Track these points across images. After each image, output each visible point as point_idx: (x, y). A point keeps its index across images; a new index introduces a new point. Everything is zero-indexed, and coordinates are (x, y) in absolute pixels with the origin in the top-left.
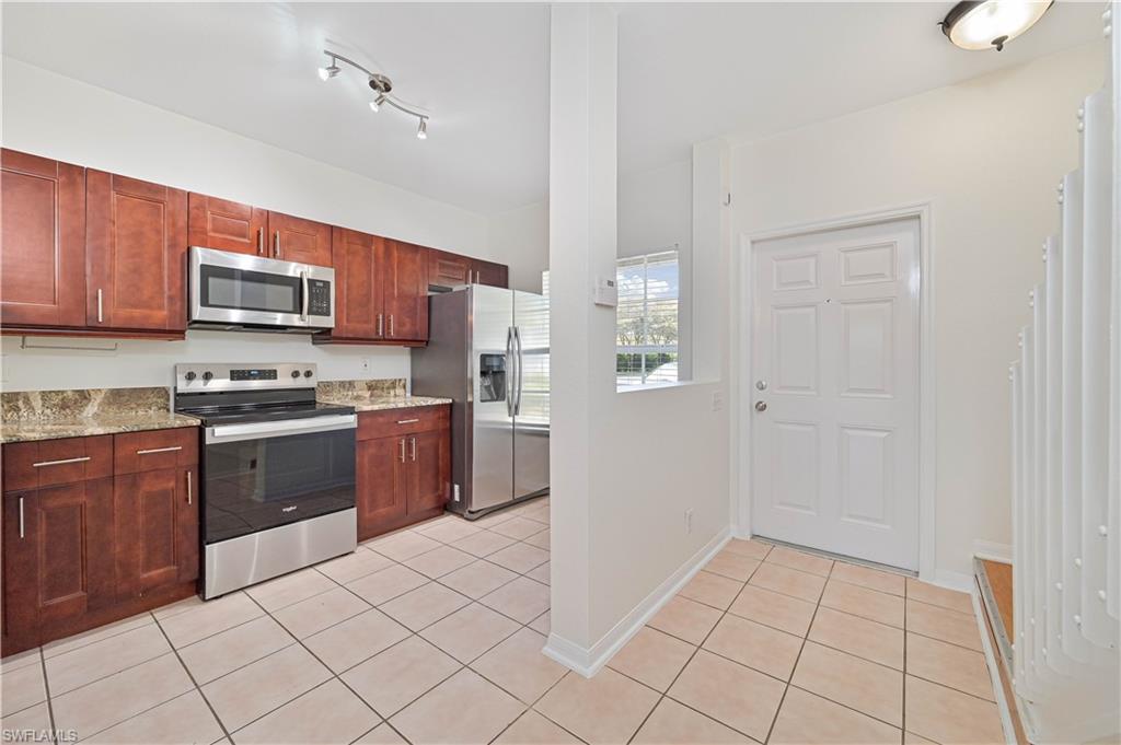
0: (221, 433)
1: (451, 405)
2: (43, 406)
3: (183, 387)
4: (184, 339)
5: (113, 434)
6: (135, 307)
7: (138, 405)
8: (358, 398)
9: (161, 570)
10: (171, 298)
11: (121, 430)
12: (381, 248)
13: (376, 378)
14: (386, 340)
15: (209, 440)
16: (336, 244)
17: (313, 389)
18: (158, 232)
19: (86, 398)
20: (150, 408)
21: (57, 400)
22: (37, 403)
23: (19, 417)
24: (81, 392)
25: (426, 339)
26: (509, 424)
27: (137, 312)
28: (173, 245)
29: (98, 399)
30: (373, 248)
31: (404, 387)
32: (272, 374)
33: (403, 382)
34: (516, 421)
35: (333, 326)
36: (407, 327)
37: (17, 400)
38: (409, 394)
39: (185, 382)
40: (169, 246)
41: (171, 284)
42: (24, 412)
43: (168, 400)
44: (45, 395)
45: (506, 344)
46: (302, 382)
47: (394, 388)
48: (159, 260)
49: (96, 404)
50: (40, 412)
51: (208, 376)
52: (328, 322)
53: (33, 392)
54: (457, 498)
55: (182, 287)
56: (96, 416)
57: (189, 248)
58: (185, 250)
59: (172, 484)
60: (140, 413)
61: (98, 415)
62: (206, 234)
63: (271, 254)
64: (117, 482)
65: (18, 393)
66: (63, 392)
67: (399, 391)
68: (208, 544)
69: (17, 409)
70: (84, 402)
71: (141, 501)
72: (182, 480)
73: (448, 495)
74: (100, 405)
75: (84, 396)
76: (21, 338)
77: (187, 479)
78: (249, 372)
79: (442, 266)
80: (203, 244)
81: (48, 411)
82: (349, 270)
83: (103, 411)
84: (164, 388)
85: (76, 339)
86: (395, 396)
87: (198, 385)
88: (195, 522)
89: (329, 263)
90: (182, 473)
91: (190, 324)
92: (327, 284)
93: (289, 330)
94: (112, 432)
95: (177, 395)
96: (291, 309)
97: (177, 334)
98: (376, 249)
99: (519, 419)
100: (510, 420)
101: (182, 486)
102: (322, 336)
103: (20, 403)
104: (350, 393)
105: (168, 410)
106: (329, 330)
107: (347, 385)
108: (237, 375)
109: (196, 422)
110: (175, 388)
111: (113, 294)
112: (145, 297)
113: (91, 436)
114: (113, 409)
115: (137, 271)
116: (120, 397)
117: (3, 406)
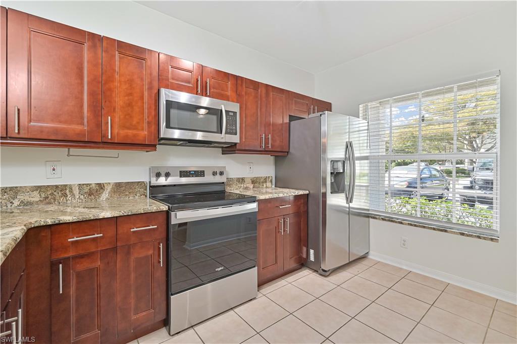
0: (181, 216)
1: (308, 194)
2: (80, 193)
3: (154, 182)
4: (156, 150)
5: (117, 217)
6: (129, 128)
8: (246, 188)
9: (144, 313)
10: (149, 123)
11: (121, 214)
12: (264, 91)
13: (256, 176)
14: (265, 152)
15: (174, 221)
16: (239, 88)
17: (223, 183)
18: (142, 79)
19: (102, 188)
20: (136, 195)
21: (86, 190)
22: (76, 191)
23: (67, 201)
24: (99, 185)
25: (287, 151)
26: (346, 207)
27: (130, 132)
28: (150, 88)
29: (108, 189)
30: (259, 90)
31: (271, 181)
32: (202, 174)
33: (270, 178)
34: (350, 206)
35: (239, 142)
36: (277, 143)
37: (66, 189)
38: (273, 186)
39: (155, 179)
40: (148, 88)
41: (149, 113)
42: (69, 198)
43: (146, 189)
45: (344, 153)
46: (218, 179)
47: (266, 182)
48: (142, 98)
49: (107, 192)
50: (78, 197)
51: (167, 175)
52: (235, 139)
53: (74, 185)
54: (312, 258)
55: (155, 116)
56: (108, 199)
57: (159, 90)
58: (156, 91)
59: (151, 252)
60: (131, 198)
61: (109, 199)
62: (168, 80)
63: (204, 93)
64: (118, 252)
65: (66, 186)
66: (90, 184)
67: (269, 184)
68: (172, 295)
69: (65, 195)
70: (101, 191)
71: (132, 264)
72: (157, 248)
73: (304, 256)
74: (109, 193)
75: (101, 186)
76: (67, 149)
77: (159, 248)
79: (296, 103)
80: (167, 87)
81: (82, 197)
82: (246, 105)
83: (111, 196)
84: (143, 182)
86: (266, 187)
87: (162, 181)
88: (164, 278)
89: (235, 100)
90: (156, 243)
91: (159, 141)
92: (235, 113)
94: (116, 215)
95: (151, 187)
96: (215, 131)
97: (151, 147)
98: (261, 92)
99: (352, 205)
100: (347, 205)
101: (156, 252)
102: (229, 149)
103: (67, 191)
104: (242, 185)
105: (146, 196)
106: (236, 144)
107: (241, 181)
108: (184, 174)
109: (164, 207)
110: (150, 182)
111: (117, 120)
112: (134, 123)
113: (104, 219)
114: (116, 196)
115: (130, 105)
116: (120, 188)
117: (58, 195)
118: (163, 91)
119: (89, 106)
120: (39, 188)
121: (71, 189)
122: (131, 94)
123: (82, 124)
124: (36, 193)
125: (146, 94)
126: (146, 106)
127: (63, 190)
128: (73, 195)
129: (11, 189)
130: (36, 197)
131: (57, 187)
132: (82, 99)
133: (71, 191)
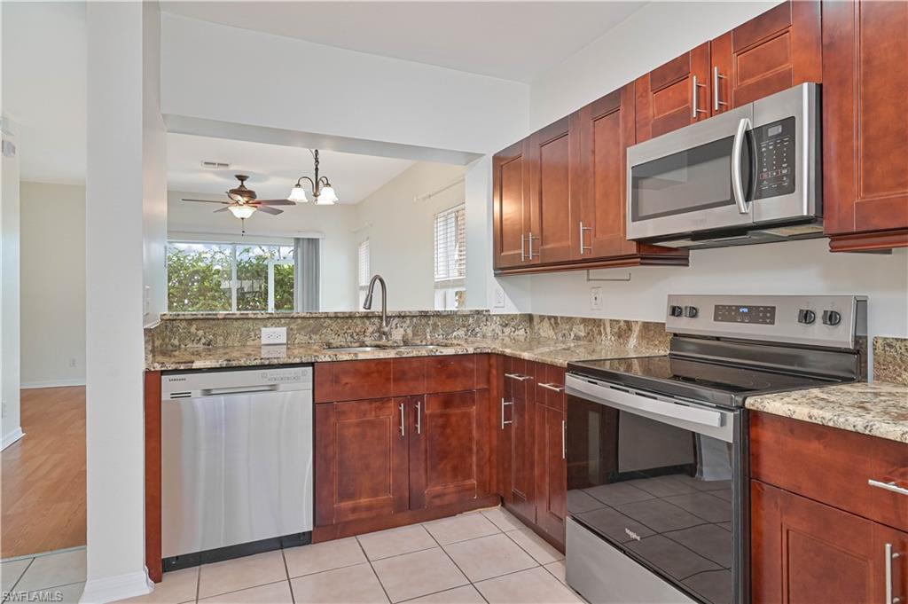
2: (611, 333)
4: (688, 265)
6: (605, 233)
19: (630, 329)
21: (616, 328)
22: (608, 330)
24: (627, 322)
29: (636, 329)
39: (672, 319)
42: (603, 337)
44: (612, 322)
49: (635, 336)
53: (607, 320)
61: (636, 347)
65: (600, 320)
66: (619, 322)
69: (601, 334)
75: (629, 326)
78: (738, 309)
80: (647, 137)
81: (613, 338)
92: (788, 123)
108: (719, 312)
116: (647, 331)
117: (596, 331)
119: (572, 211)
121: (604, 325)
122: (606, 177)
124: (582, 327)
125: (621, 168)
126: (622, 187)
127: (598, 325)
128: (606, 334)
129: (571, 319)
130: (582, 331)
131: (595, 321)
132: (568, 208)
133: (604, 329)
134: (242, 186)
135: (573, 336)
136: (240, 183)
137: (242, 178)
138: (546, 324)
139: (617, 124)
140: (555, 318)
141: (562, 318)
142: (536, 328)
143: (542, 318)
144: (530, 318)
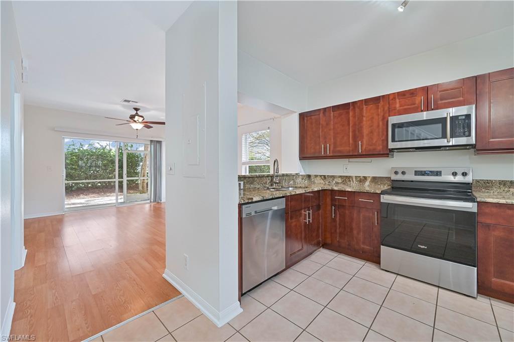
2: (356, 181)
3: (394, 177)
6: (371, 145)
7: (381, 183)
10: (382, 141)
15: (382, 201)
17: (469, 183)
18: (378, 115)
21: (359, 179)
22: (354, 179)
24: (364, 177)
27: (372, 148)
29: (369, 180)
32: (438, 173)
35: (474, 143)
37: (350, 178)
39: (394, 175)
40: (382, 120)
41: (383, 135)
44: (356, 177)
46: (459, 179)
48: (378, 126)
51: (403, 173)
52: (471, 141)
53: (353, 176)
57: (388, 119)
58: (386, 120)
62: (396, 110)
63: (429, 108)
64: (355, 209)
65: (350, 176)
66: (360, 177)
69: (350, 181)
70: (365, 180)
75: (365, 178)
77: (375, 215)
78: (425, 171)
80: (395, 114)
83: (370, 184)
84: (389, 177)
85: (361, 159)
87: (400, 177)
91: (388, 151)
92: (468, 116)
93: (442, 149)
95: (392, 180)
96: (440, 137)
97: (385, 155)
108: (417, 173)
109: (379, 192)
111: (365, 142)
112: (374, 141)
113: (348, 191)
114: (373, 184)
115: (372, 132)
116: (375, 180)
117: (347, 180)
118: (390, 118)
119: (352, 137)
120: (340, 177)
121: (352, 178)
122: (372, 126)
123: (350, 147)
124: (340, 179)
125: (381, 123)
126: (381, 130)
127: (348, 178)
128: (353, 181)
129: (333, 176)
130: (340, 180)
131: (347, 176)
132: (349, 135)
133: (352, 179)
134: (137, 113)
135: (334, 182)
136: (135, 112)
137: (137, 109)
138: (319, 178)
139: (378, 108)
140: (324, 176)
141: (328, 176)
142: (313, 180)
143: (316, 176)
144: (309, 176)
